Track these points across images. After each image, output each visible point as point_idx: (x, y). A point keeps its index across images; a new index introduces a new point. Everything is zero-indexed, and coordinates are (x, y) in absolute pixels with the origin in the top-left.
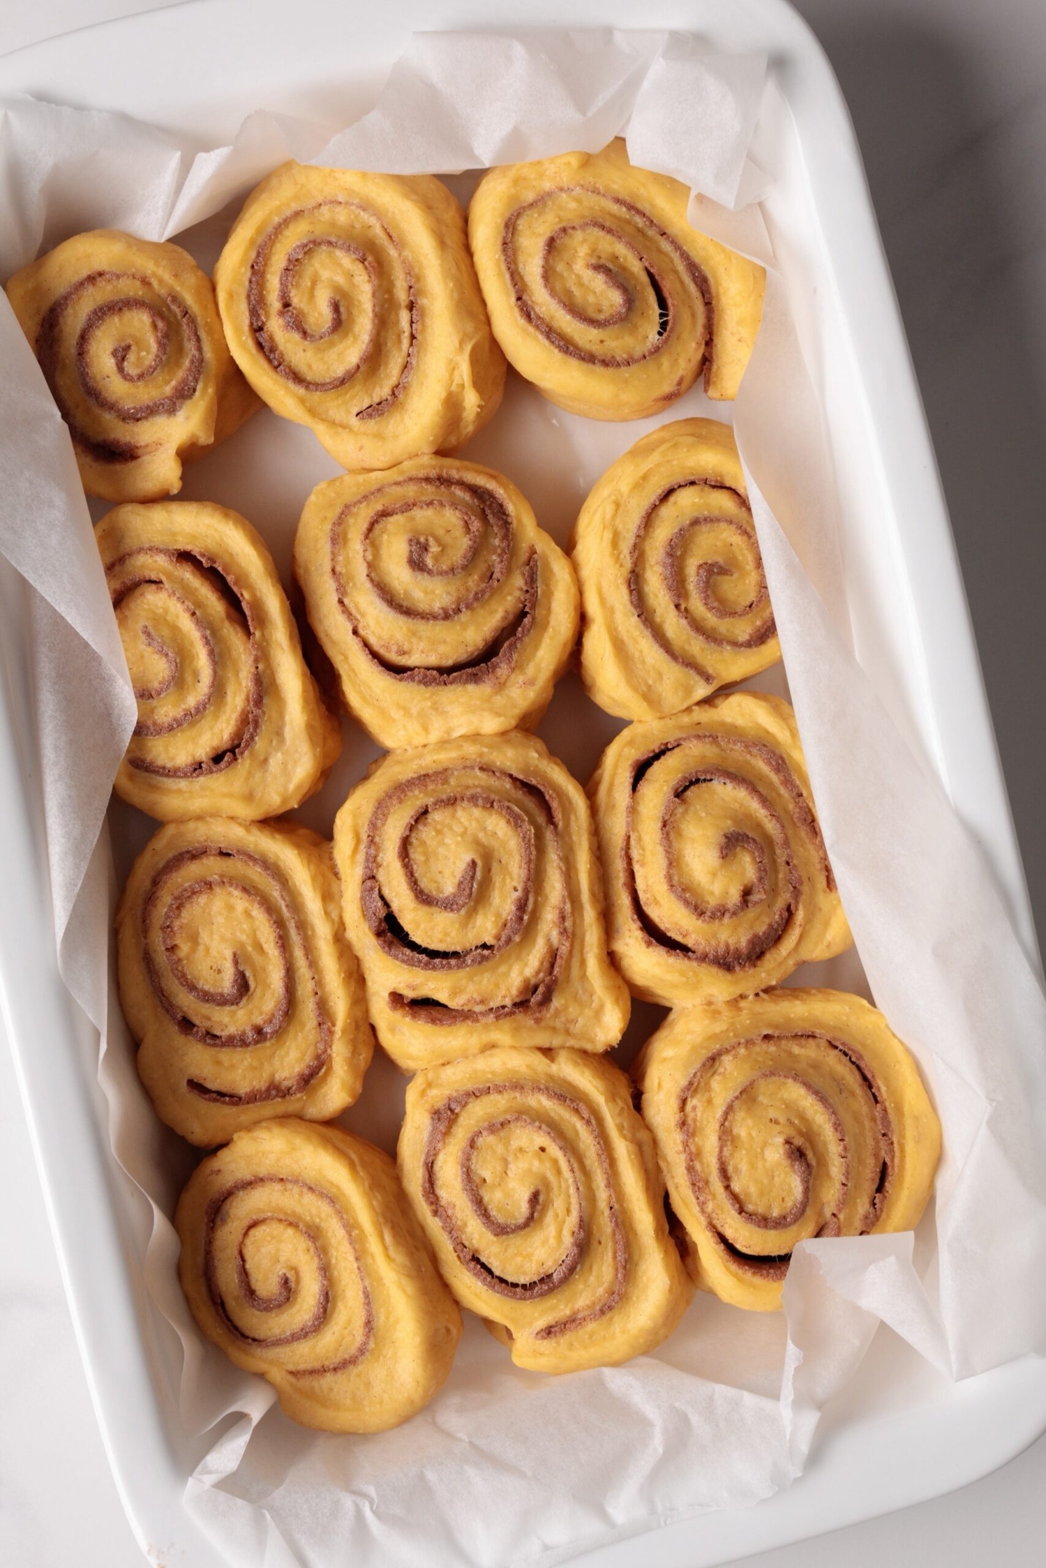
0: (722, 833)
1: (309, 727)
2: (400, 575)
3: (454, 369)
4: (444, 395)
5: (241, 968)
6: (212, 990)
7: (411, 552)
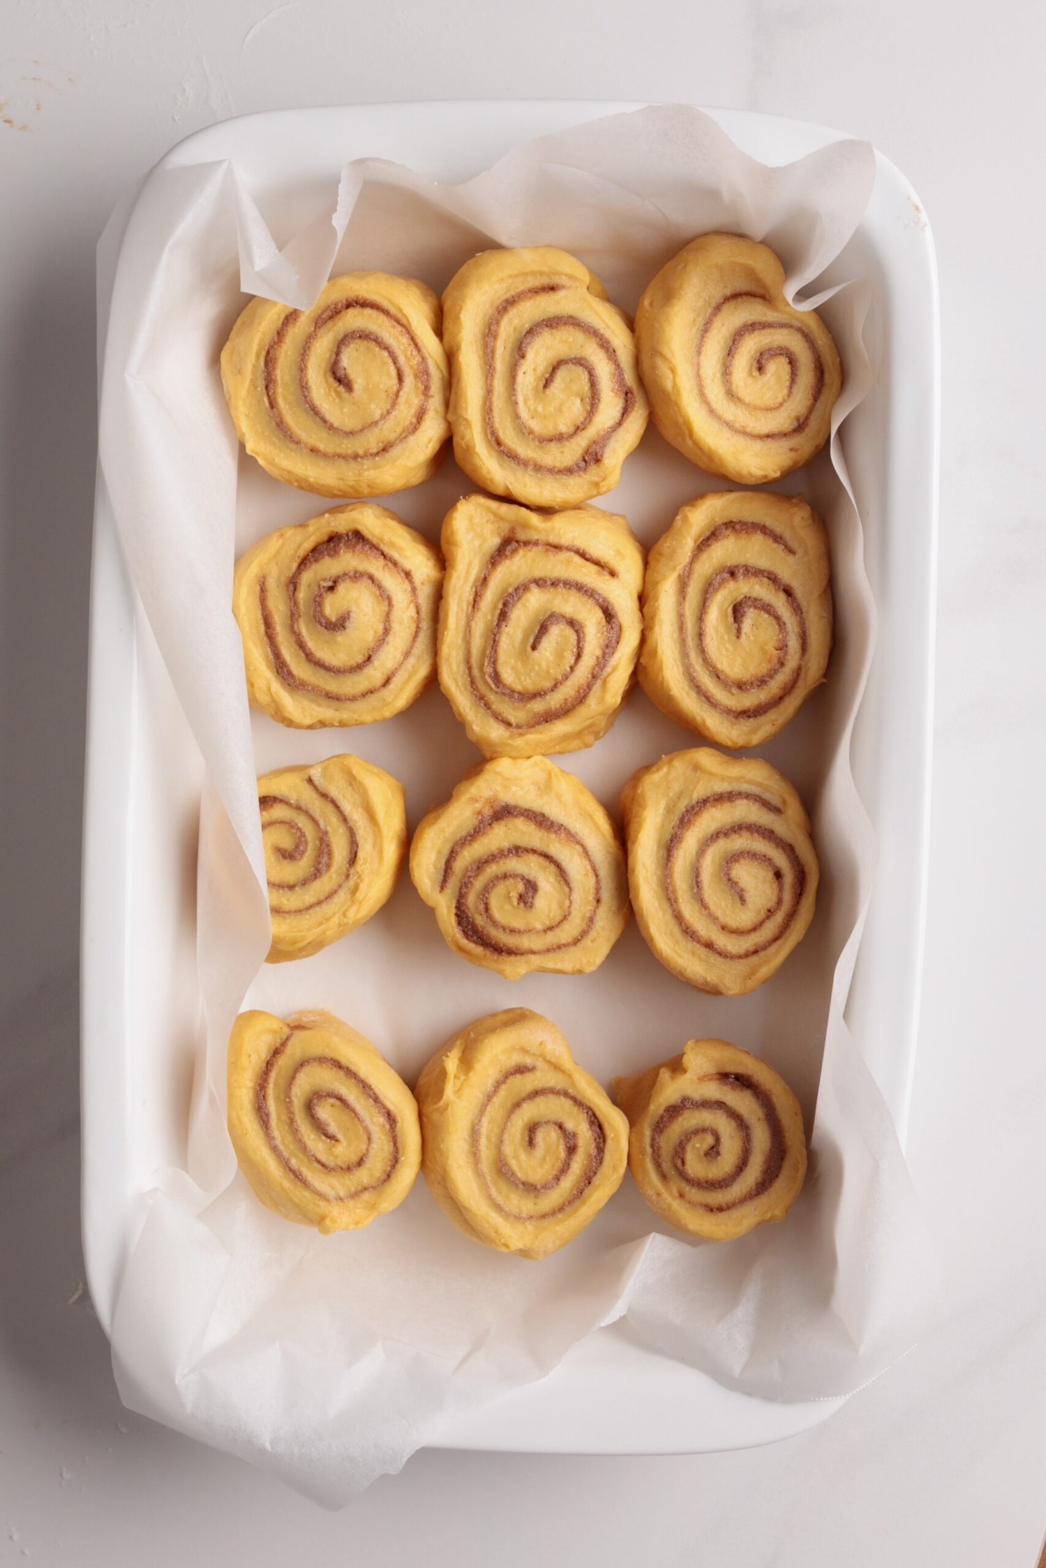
0: (347, 630)
1: (643, 807)
2: (547, 882)
3: (458, 1091)
4: (471, 1074)
5: (736, 625)
6: (762, 613)
7: (533, 898)
